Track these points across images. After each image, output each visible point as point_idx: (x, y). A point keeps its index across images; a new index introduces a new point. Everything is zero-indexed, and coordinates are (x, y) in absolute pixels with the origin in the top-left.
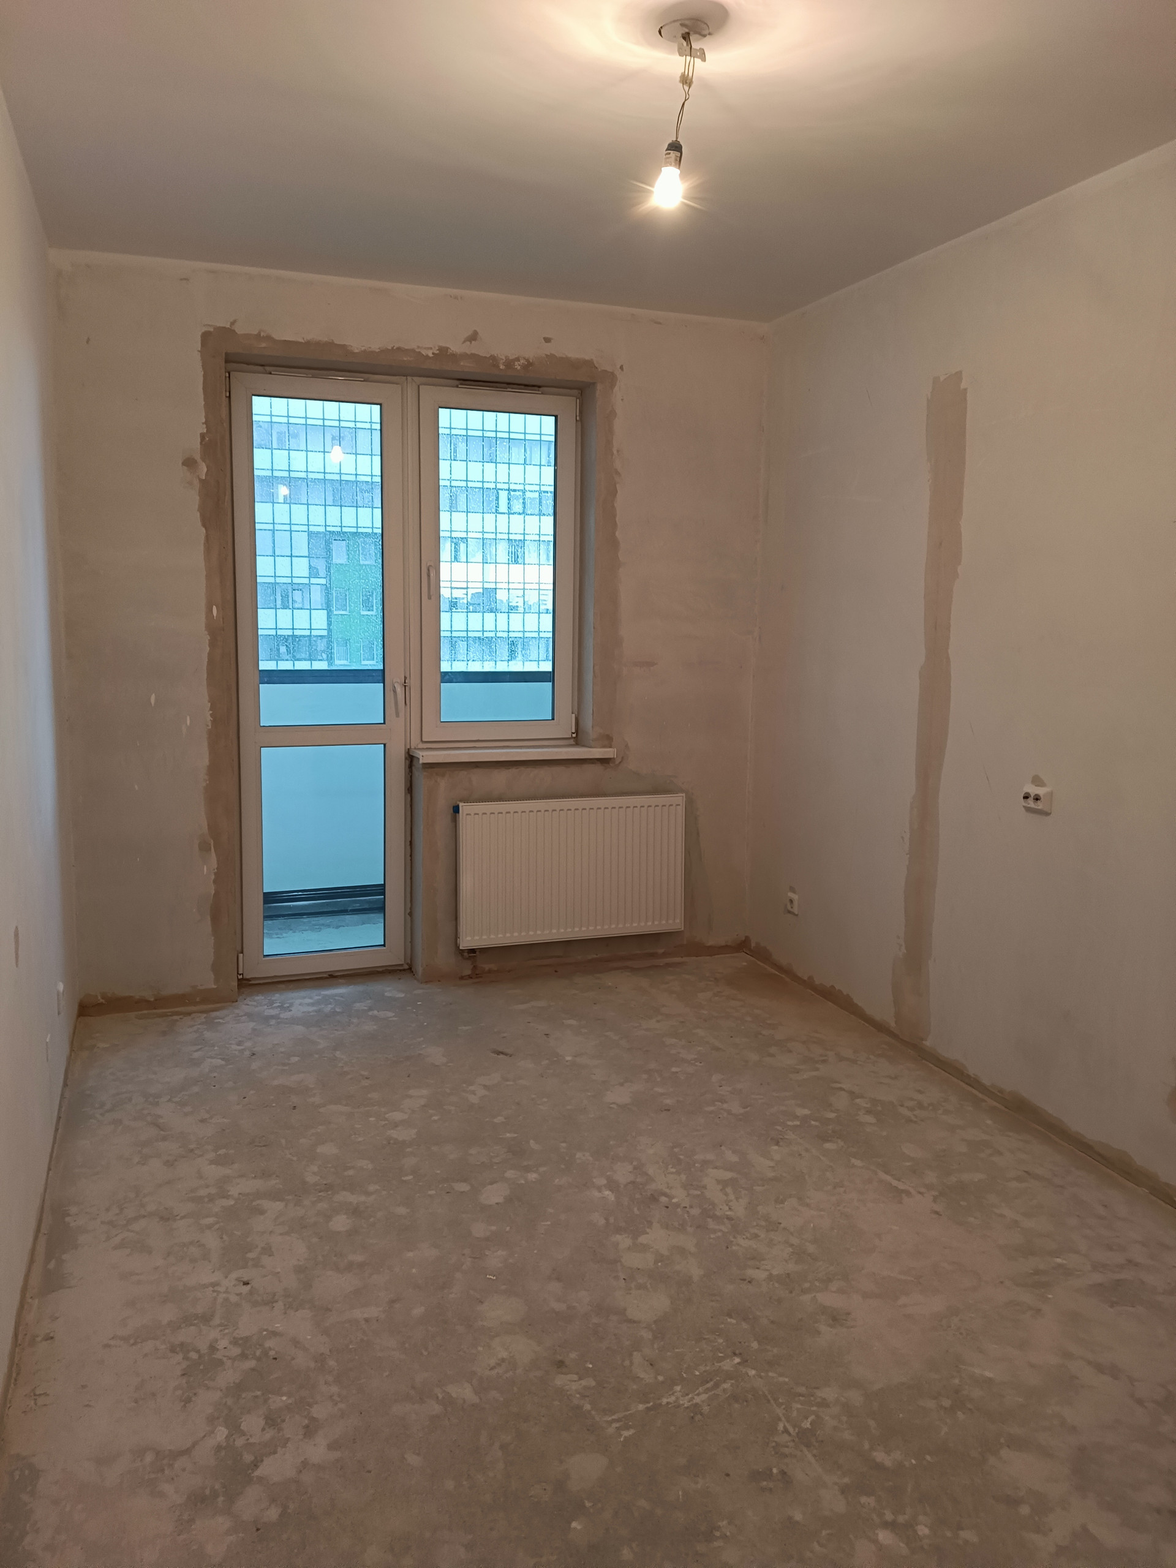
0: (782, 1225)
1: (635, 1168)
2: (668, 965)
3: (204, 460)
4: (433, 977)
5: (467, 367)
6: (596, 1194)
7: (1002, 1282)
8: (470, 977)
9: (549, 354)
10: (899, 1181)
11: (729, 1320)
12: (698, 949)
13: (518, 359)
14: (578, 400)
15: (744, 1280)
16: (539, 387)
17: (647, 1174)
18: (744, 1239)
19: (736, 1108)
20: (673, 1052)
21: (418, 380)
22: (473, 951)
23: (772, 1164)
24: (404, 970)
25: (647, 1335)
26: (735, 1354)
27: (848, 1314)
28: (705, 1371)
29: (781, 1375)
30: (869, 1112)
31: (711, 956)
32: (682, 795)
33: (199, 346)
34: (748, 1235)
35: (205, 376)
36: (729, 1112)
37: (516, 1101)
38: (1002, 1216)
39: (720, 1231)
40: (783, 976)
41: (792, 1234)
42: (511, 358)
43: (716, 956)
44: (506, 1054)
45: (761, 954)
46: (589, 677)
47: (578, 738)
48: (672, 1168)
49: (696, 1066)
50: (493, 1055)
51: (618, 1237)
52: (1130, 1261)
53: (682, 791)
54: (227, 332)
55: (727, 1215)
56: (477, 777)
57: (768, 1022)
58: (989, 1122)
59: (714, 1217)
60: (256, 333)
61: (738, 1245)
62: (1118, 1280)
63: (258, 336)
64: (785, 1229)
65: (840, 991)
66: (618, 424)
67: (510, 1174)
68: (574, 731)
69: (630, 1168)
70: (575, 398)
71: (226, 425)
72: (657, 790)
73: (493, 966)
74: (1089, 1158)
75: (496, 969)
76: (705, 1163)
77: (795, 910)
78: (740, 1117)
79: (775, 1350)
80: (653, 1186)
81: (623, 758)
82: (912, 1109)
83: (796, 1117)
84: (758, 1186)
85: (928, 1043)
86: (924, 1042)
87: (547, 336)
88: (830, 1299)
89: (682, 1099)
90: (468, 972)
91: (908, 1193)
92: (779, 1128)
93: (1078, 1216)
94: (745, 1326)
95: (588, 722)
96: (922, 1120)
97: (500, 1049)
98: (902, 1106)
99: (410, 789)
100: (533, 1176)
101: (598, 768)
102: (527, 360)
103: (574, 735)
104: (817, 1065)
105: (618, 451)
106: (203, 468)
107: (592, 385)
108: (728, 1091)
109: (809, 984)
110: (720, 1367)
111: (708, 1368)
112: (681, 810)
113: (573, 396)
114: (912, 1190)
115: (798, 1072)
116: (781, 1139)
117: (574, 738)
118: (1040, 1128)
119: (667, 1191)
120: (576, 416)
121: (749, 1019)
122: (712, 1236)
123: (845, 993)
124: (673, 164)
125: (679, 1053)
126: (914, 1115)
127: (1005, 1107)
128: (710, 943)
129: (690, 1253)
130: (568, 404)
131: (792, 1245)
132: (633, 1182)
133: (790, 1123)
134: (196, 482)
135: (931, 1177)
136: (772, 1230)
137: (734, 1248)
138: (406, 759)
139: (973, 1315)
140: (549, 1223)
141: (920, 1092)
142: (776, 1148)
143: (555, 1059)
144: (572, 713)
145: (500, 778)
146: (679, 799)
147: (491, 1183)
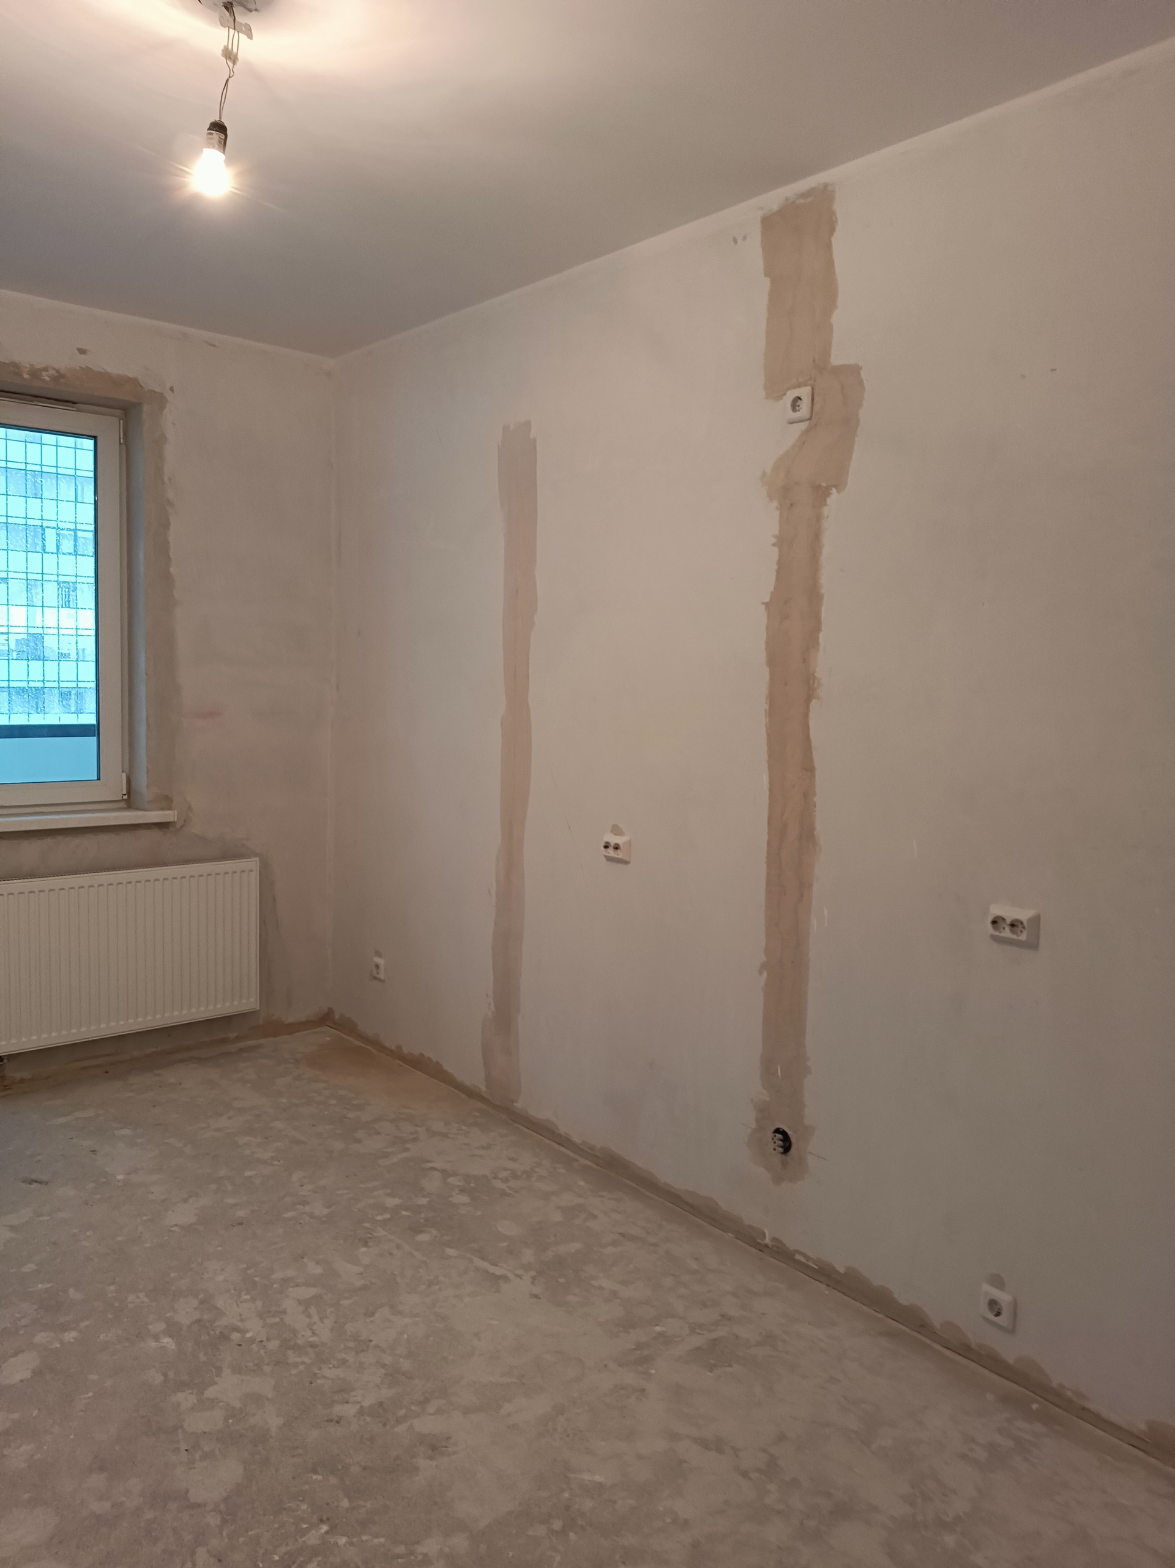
0: (374, 1343)
1: (202, 1302)
2: (241, 1050)
6: (153, 1344)
7: (605, 1366)
9: (84, 367)
10: (496, 1265)
11: (315, 1477)
12: (276, 1028)
13: (46, 369)
14: (121, 421)
15: (330, 1421)
16: (74, 403)
17: (216, 1308)
18: (330, 1368)
19: (320, 1210)
20: (248, 1152)
23: (361, 1269)
25: (213, 1520)
26: (321, 1521)
27: (449, 1438)
28: (285, 1554)
29: (376, 1536)
30: (462, 1191)
31: (290, 1034)
32: (255, 859)
34: (335, 1362)
36: (311, 1215)
37: (53, 1240)
38: (601, 1288)
39: (303, 1363)
40: (369, 1047)
41: (384, 1351)
42: (37, 367)
43: (297, 1034)
44: (41, 1182)
45: (347, 1026)
46: (142, 730)
47: (130, 800)
48: (246, 1294)
49: (273, 1165)
50: (23, 1185)
51: (180, 1396)
52: (723, 1316)
53: (255, 855)
55: (310, 1342)
57: (354, 1102)
58: (582, 1183)
59: (296, 1348)
61: (324, 1377)
62: (715, 1340)
64: (377, 1346)
65: (429, 1058)
66: (170, 451)
67: (41, 1338)
68: (125, 792)
69: (195, 1302)
70: (117, 419)
72: (226, 855)
73: (26, 1075)
74: (678, 1208)
75: (30, 1077)
76: (286, 1281)
77: (382, 976)
78: (324, 1219)
79: (369, 1505)
80: (223, 1322)
81: (185, 821)
82: (505, 1180)
83: (385, 1209)
84: (346, 1298)
85: (518, 1105)
86: (515, 1104)
87: (81, 347)
88: (427, 1424)
89: (257, 1208)
91: (504, 1278)
92: (367, 1225)
93: (673, 1275)
94: (333, 1480)
95: (142, 781)
96: (516, 1192)
97: (34, 1177)
98: (496, 1178)
100: (70, 1336)
101: (155, 834)
102: (58, 371)
103: (125, 797)
104: (408, 1146)
105: (170, 479)
107: (137, 405)
108: (309, 1191)
109: (397, 1054)
110: (304, 1542)
111: (289, 1548)
112: (254, 878)
113: (116, 417)
114: (510, 1275)
115: (386, 1155)
116: (370, 1238)
117: (125, 800)
118: (631, 1183)
119: (239, 1324)
120: (120, 439)
121: (333, 1102)
122: (294, 1372)
123: (434, 1060)
124: (217, 146)
125: (253, 1153)
126: (508, 1187)
127: (597, 1165)
128: (290, 1020)
129: (268, 1399)
130: (110, 427)
131: (383, 1366)
132: (199, 1321)
133: (379, 1218)
135: (528, 1255)
136: (363, 1351)
137: (319, 1381)
139: (578, 1411)
140: (91, 1394)
141: (513, 1160)
142: (364, 1249)
143: (104, 1180)
144: (123, 772)
146: (253, 863)
147: (16, 1354)
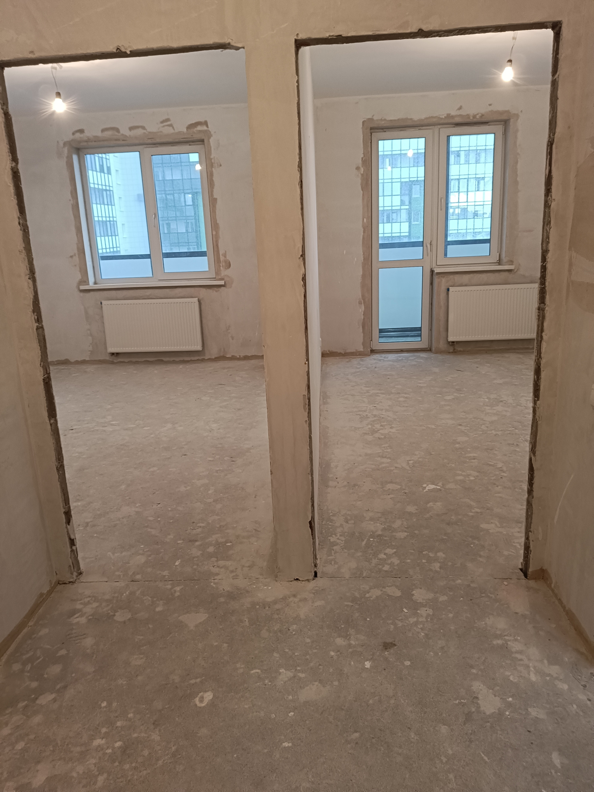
3: (362, 167)
4: (439, 352)
5: (458, 120)
8: (452, 353)
9: (491, 110)
13: (478, 114)
14: (504, 126)
16: (488, 123)
21: (439, 126)
22: (453, 342)
24: (428, 350)
33: (361, 126)
35: (363, 137)
42: (475, 114)
46: (504, 237)
54: (371, 120)
56: (457, 277)
60: (380, 118)
63: (381, 120)
66: (519, 134)
68: (498, 259)
71: (370, 153)
72: (532, 282)
73: (462, 349)
81: (517, 269)
87: (490, 103)
90: (451, 351)
95: (504, 255)
99: (432, 283)
101: (506, 274)
102: (482, 114)
105: (519, 145)
106: (362, 170)
107: (509, 120)
113: (502, 125)
117: (498, 262)
120: (503, 133)
124: (510, 66)
130: (500, 128)
134: (360, 175)
138: (430, 272)
143: (479, 373)
144: (498, 253)
145: (466, 278)
